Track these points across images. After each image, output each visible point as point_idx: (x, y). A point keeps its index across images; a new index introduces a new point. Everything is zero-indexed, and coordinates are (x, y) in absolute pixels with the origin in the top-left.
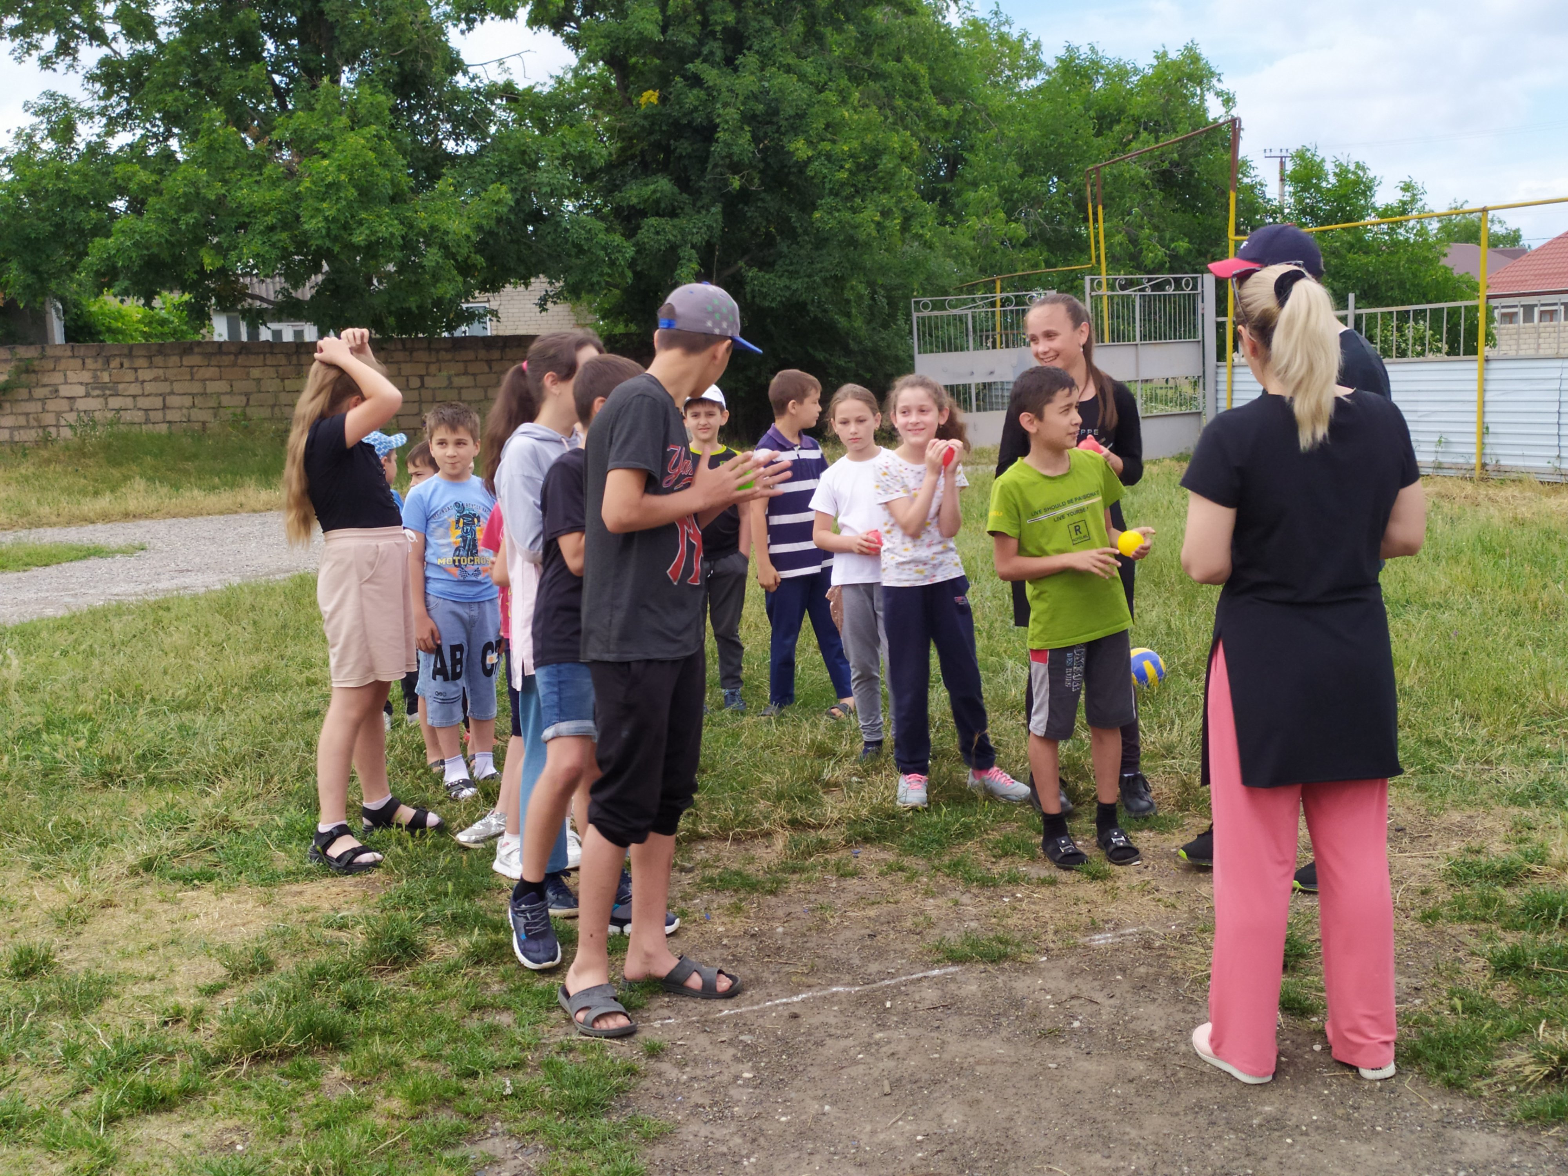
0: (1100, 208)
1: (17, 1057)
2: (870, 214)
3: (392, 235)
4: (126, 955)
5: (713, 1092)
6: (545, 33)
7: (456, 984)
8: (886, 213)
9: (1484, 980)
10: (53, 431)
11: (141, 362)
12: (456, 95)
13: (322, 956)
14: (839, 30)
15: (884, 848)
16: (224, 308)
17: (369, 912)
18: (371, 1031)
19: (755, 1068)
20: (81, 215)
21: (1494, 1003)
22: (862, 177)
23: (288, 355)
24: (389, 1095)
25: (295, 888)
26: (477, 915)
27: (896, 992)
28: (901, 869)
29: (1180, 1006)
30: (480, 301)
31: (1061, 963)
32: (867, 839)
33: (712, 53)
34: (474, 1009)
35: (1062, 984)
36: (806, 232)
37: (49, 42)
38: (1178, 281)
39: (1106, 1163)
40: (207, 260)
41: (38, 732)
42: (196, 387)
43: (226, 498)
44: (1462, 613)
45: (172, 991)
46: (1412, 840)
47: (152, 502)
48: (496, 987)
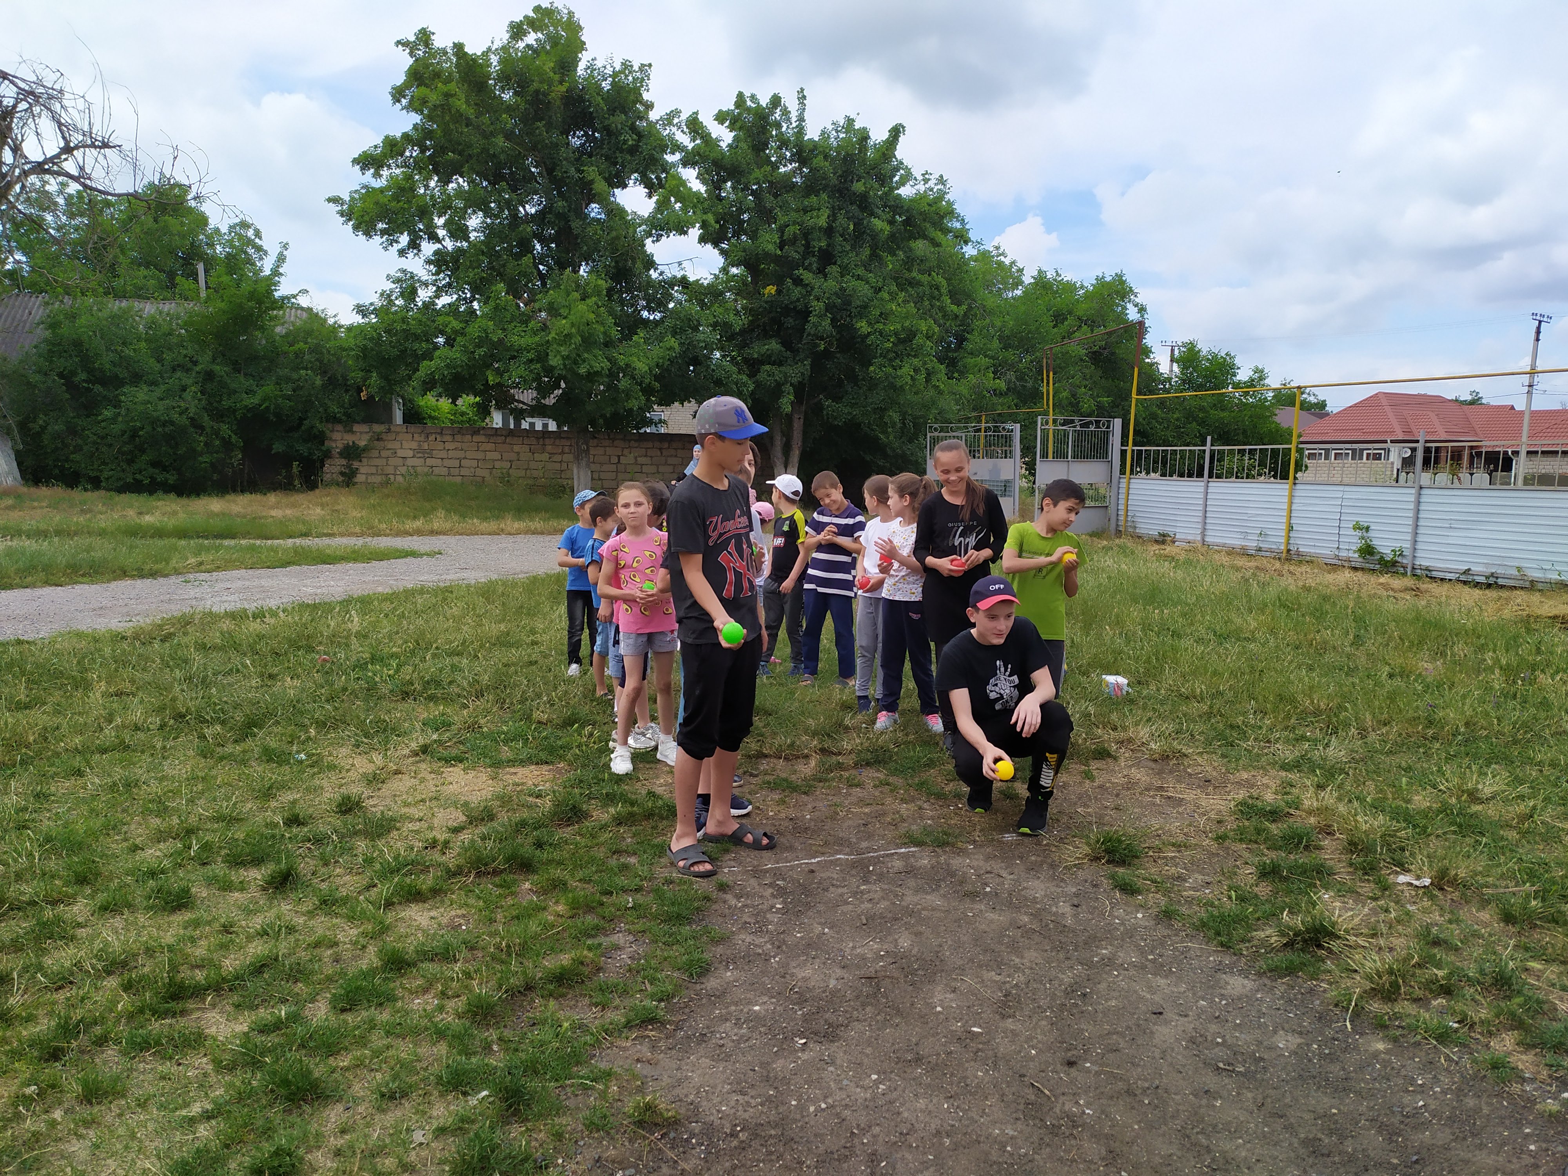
0: (1051, 374)
1: (336, 862)
2: (906, 370)
3: (602, 368)
4: (407, 805)
5: (758, 914)
6: (709, 246)
7: (605, 836)
8: (916, 370)
9: (1252, 880)
10: (392, 477)
11: (448, 438)
12: (650, 283)
13: (525, 814)
14: (894, 255)
15: (878, 771)
16: (498, 407)
17: (556, 788)
18: (550, 862)
19: (784, 902)
20: (416, 346)
21: (1256, 895)
22: (901, 347)
23: (538, 439)
24: (557, 902)
25: (512, 770)
26: (621, 793)
27: (876, 861)
28: (888, 784)
29: (1055, 883)
30: (659, 412)
31: (982, 850)
32: (868, 764)
33: (810, 264)
34: (614, 853)
35: (981, 863)
36: (863, 379)
37: (404, 239)
38: (1097, 422)
39: (998, 978)
40: (490, 378)
41: (366, 663)
42: (480, 456)
43: (493, 525)
44: (1263, 645)
45: (431, 828)
46: (1215, 788)
47: (448, 525)
48: (629, 840)
